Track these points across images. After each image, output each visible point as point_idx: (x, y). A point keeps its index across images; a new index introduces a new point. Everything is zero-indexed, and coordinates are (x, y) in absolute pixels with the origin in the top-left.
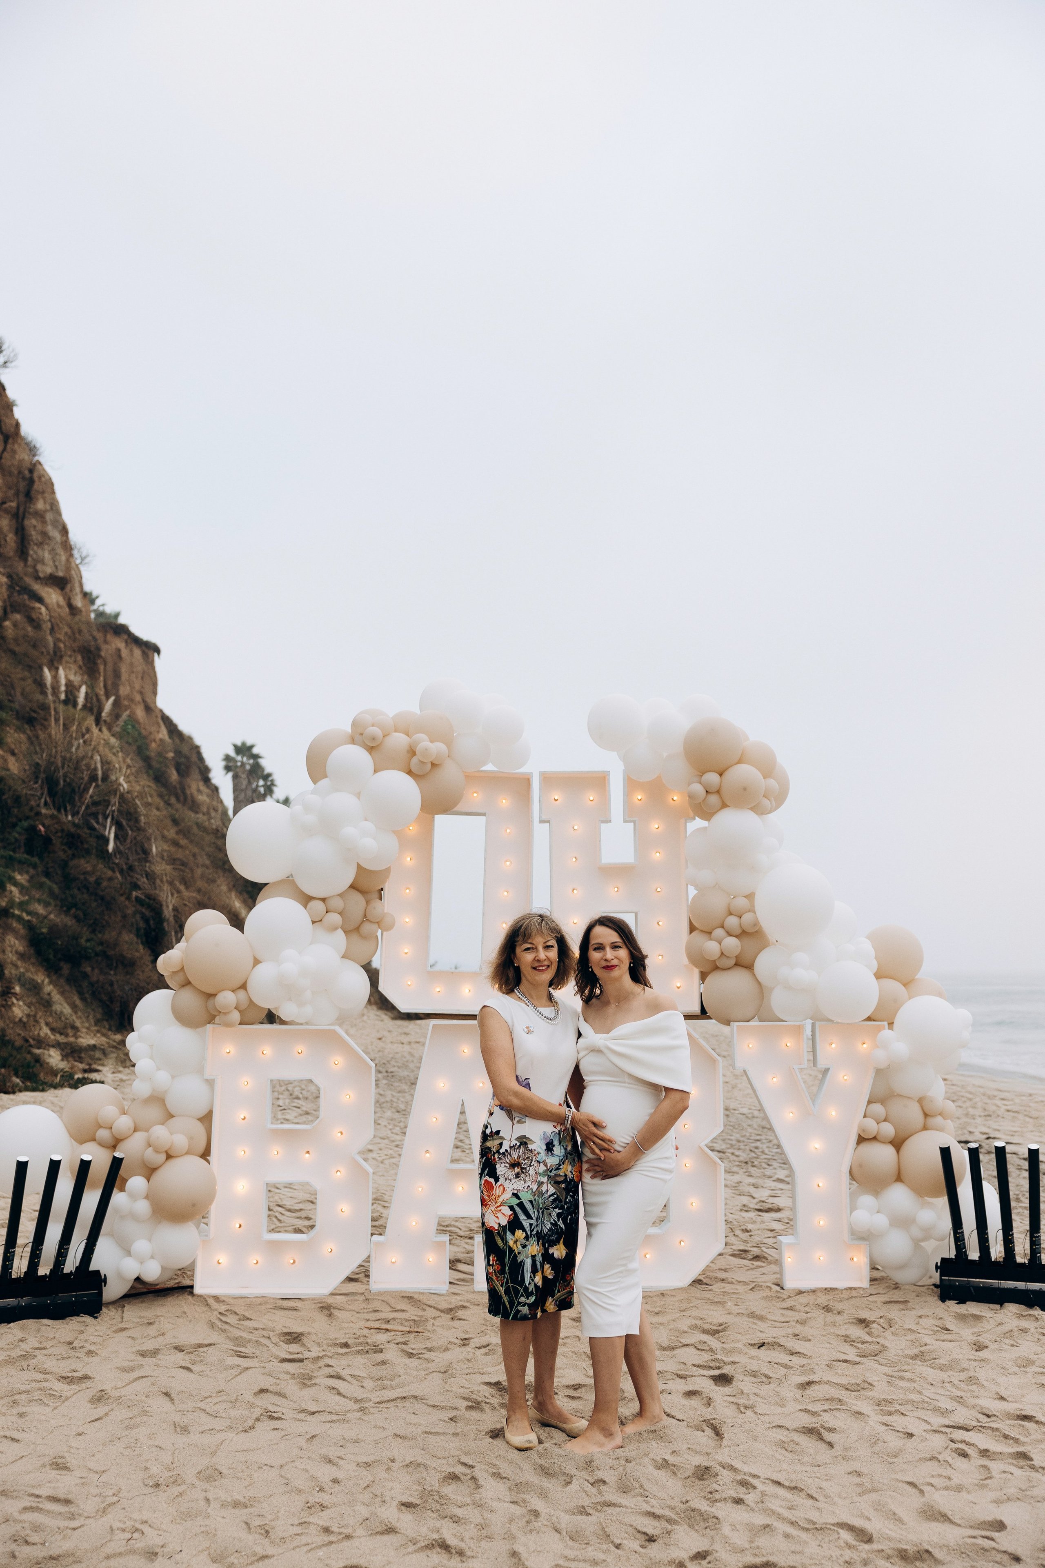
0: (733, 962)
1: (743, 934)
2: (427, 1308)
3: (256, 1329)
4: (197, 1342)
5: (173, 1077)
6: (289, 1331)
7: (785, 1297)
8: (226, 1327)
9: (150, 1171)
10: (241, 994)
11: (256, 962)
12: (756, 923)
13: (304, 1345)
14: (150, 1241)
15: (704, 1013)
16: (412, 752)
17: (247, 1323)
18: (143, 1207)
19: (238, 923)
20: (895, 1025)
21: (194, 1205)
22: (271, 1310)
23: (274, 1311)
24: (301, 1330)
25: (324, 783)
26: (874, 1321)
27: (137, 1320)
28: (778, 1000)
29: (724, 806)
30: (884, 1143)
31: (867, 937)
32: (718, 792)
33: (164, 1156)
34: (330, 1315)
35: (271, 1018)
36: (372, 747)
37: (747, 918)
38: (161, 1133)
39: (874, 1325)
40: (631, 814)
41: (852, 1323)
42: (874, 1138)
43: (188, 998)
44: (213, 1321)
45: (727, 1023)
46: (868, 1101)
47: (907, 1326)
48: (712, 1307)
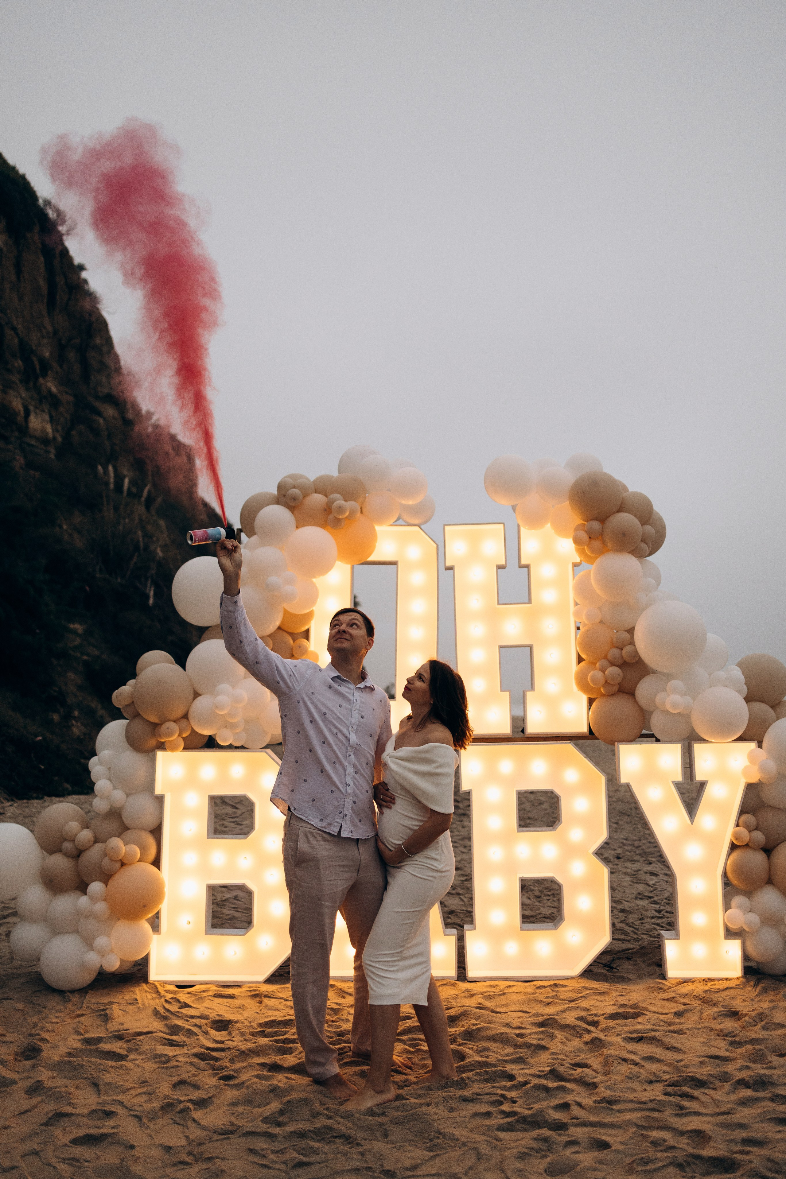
0: (616, 688)
1: (623, 665)
2: (347, 996)
3: (192, 1017)
4: (139, 1030)
5: (128, 795)
6: (221, 1019)
7: (666, 988)
8: (168, 1014)
9: (106, 877)
10: (184, 724)
11: (197, 695)
12: (636, 654)
13: (230, 1034)
14: (109, 935)
15: (592, 735)
16: (329, 510)
17: (186, 1011)
18: (101, 907)
19: (181, 661)
20: (764, 744)
22: (210, 998)
23: (212, 998)
24: (232, 1019)
25: (254, 538)
26: (746, 1015)
27: (93, 1006)
28: (657, 723)
29: (606, 550)
30: (755, 849)
31: (738, 665)
32: (600, 538)
33: (118, 865)
34: (261, 1003)
35: (211, 744)
36: (294, 506)
37: (628, 650)
38: (116, 844)
39: (746, 1018)
41: (726, 1016)
42: (747, 845)
43: (139, 727)
44: (158, 1008)
45: (612, 743)
46: (741, 811)
47: (776, 1021)
48: (599, 998)
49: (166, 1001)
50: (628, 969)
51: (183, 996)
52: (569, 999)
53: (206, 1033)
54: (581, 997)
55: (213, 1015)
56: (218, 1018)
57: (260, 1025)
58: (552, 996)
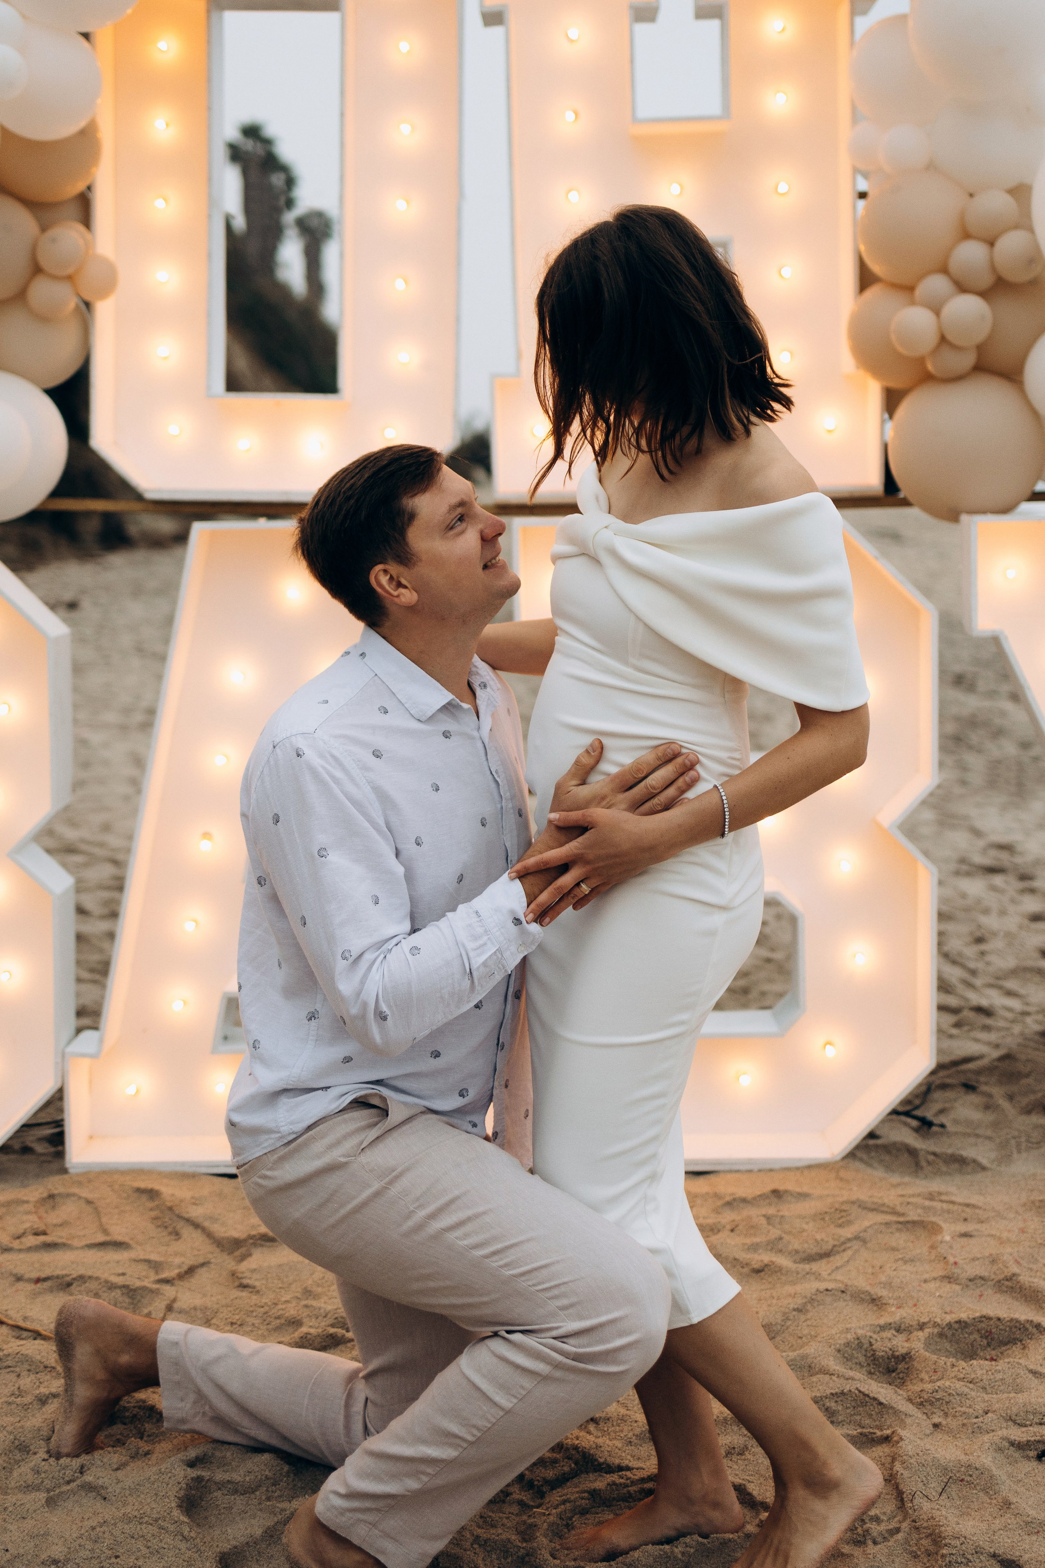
0: (971, 359)
1: (998, 288)
15: (888, 495)
37: (1012, 243)
45: (952, 516)
50: (969, 1123)
52: (816, 1250)
54: (849, 1240)
58: (768, 1243)
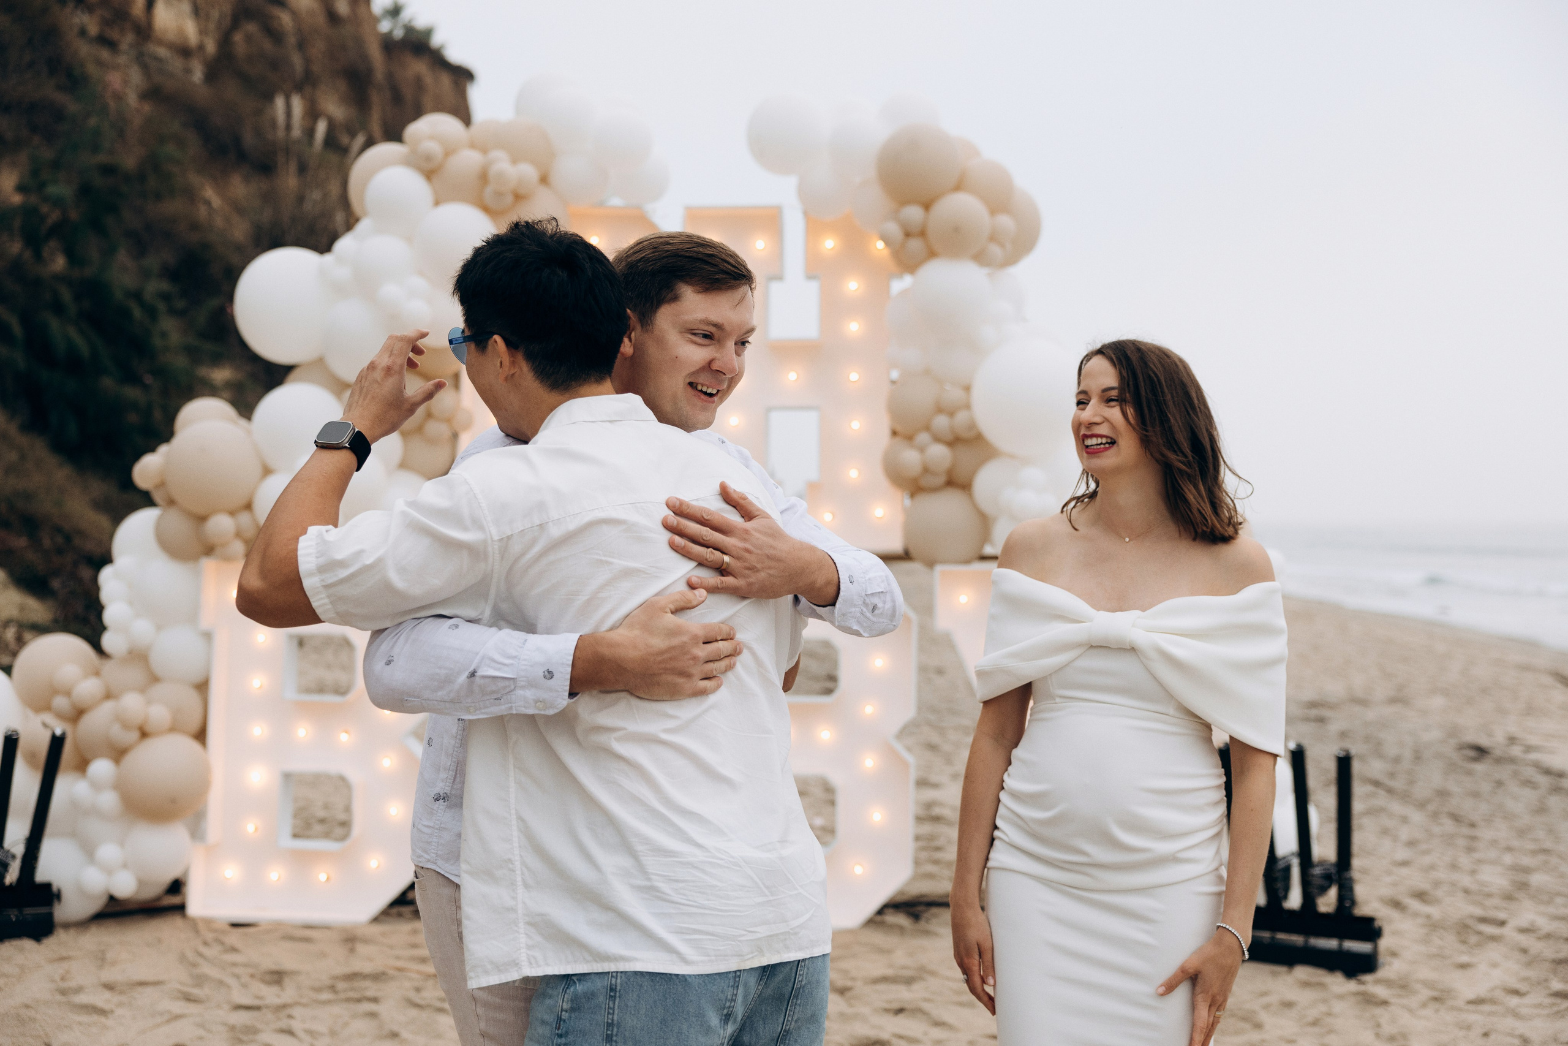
0: (942, 480)
1: (955, 441)
3: (234, 964)
4: (143, 979)
5: (159, 628)
6: (278, 968)
8: (200, 960)
9: (118, 754)
10: (244, 518)
11: (268, 472)
12: (972, 426)
13: (281, 988)
14: (122, 844)
15: (906, 556)
16: (484, 177)
17: (228, 957)
18: (109, 800)
21: (173, 801)
22: (276, 941)
23: (279, 942)
24: (293, 969)
29: (932, 254)
32: (922, 234)
33: (135, 735)
34: (352, 950)
36: (430, 171)
37: (961, 417)
38: (132, 703)
40: (815, 268)
43: (177, 523)
44: (187, 952)
45: (932, 565)
48: (874, 957)
49: (206, 943)
51: (235, 937)
53: (245, 986)
55: (269, 964)
56: (274, 967)
57: (336, 978)
